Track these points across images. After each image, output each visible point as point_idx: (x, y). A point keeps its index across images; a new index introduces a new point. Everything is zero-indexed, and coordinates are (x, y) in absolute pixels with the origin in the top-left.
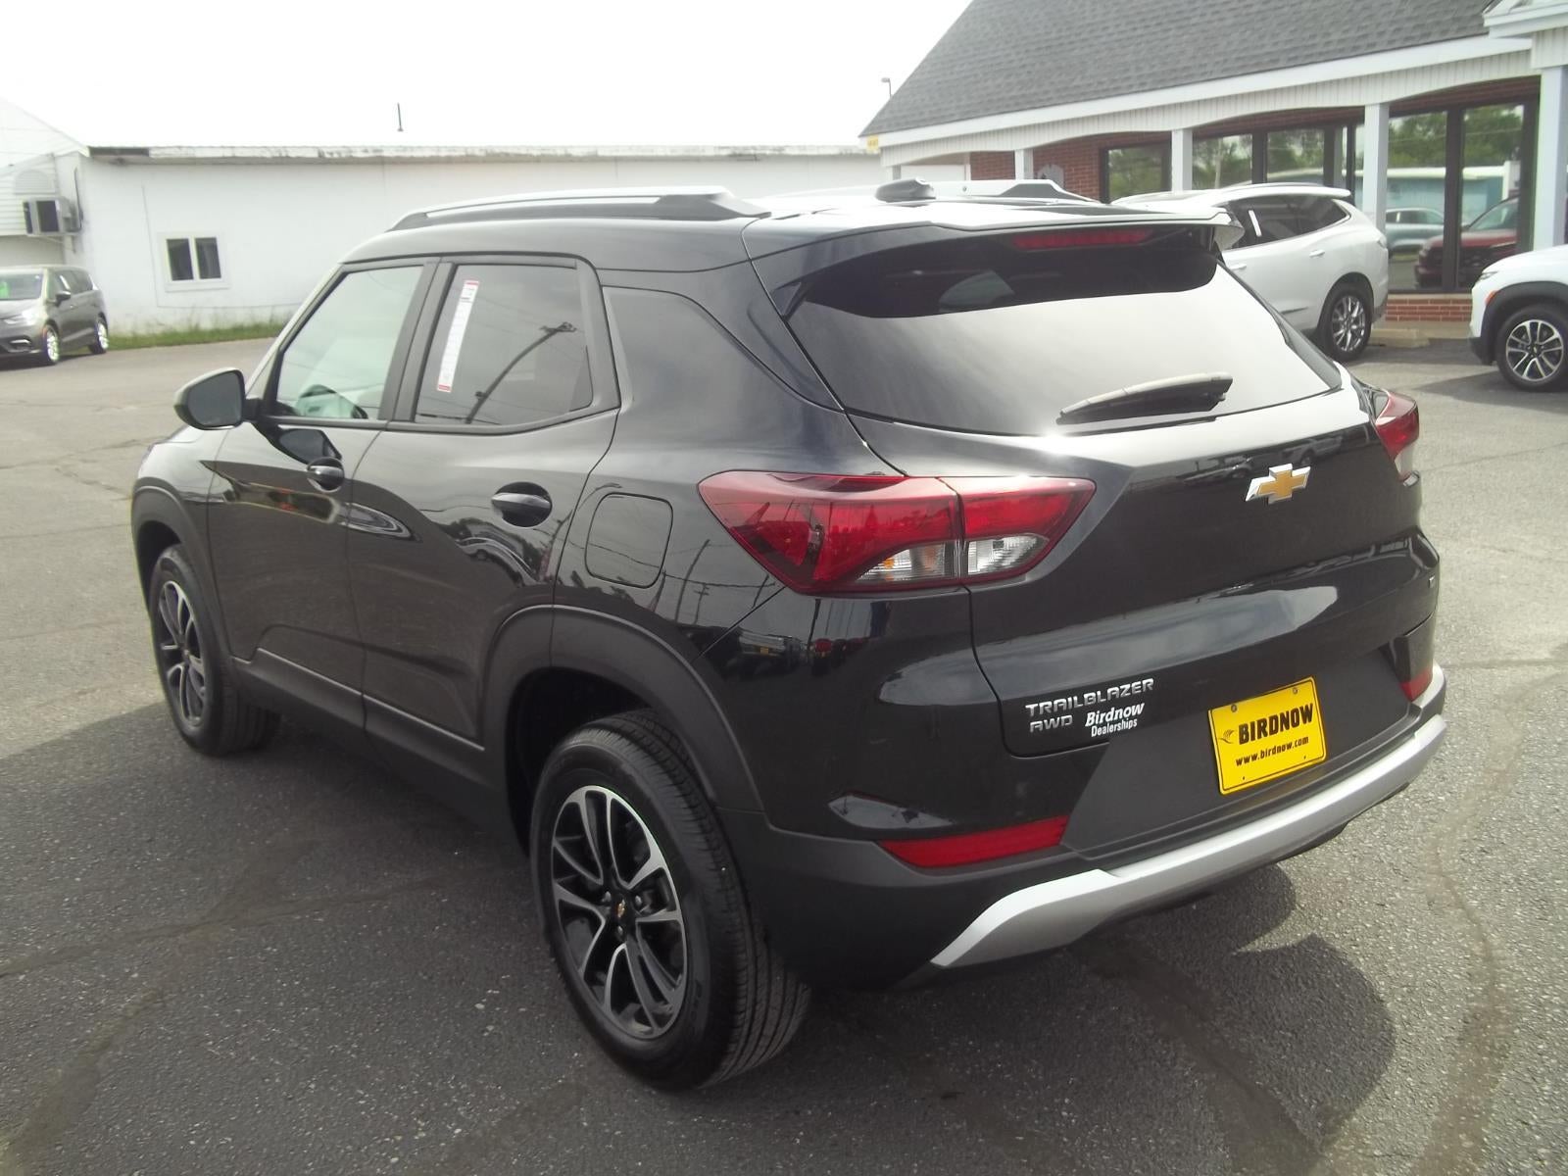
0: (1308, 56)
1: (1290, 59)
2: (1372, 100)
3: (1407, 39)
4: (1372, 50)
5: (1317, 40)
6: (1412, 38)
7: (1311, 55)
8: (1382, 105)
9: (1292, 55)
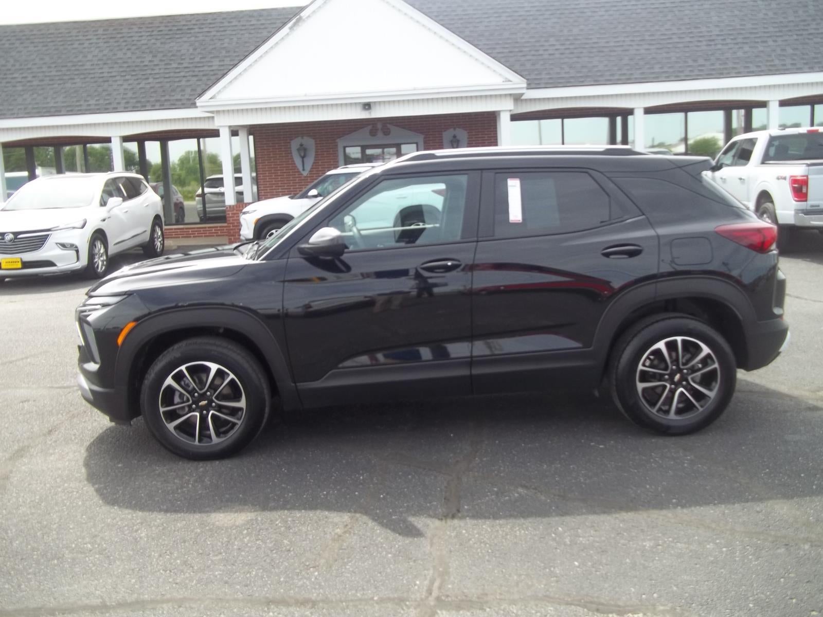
0: (79, 110)
1: (68, 111)
2: (115, 134)
3: (134, 107)
4: (115, 110)
5: (82, 103)
6: (137, 107)
7: (80, 110)
8: (120, 137)
9: (68, 109)
